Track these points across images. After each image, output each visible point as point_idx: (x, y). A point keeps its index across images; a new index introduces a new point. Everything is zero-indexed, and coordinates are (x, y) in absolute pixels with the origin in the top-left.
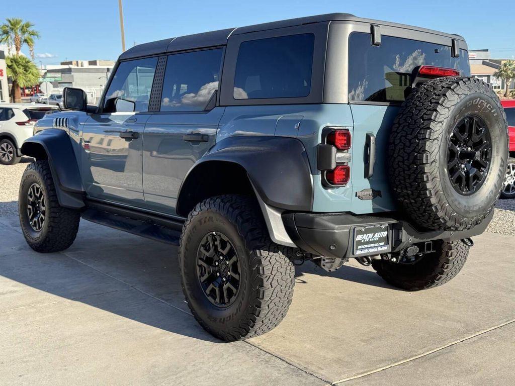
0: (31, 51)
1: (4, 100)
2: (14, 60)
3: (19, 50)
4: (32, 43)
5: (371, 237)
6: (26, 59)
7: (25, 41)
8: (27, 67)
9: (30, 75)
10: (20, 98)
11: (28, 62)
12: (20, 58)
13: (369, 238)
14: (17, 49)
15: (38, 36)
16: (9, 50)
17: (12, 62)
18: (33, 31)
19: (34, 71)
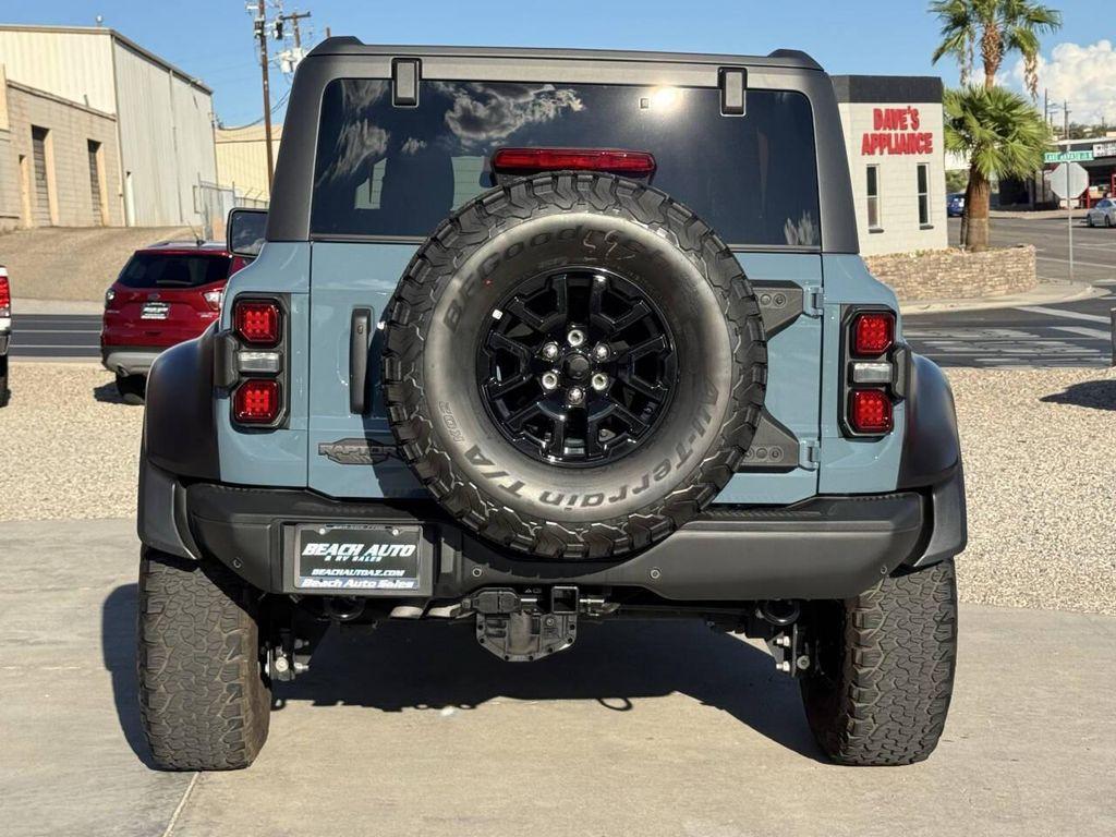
0: (1030, 71)
1: (929, 223)
2: (973, 104)
3: (993, 73)
4: (1031, 45)
5: (357, 553)
6: (1006, 97)
7: (1014, 42)
8: (1007, 121)
9: (1017, 143)
10: (983, 215)
11: (1015, 105)
12: (989, 94)
13: (350, 553)
14: (990, 68)
15: (1052, 24)
16: (963, 71)
17: (964, 108)
18: (1038, 8)
19: (1031, 129)
